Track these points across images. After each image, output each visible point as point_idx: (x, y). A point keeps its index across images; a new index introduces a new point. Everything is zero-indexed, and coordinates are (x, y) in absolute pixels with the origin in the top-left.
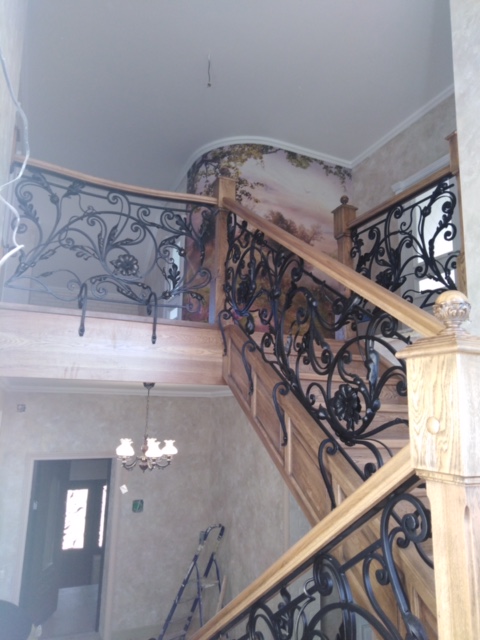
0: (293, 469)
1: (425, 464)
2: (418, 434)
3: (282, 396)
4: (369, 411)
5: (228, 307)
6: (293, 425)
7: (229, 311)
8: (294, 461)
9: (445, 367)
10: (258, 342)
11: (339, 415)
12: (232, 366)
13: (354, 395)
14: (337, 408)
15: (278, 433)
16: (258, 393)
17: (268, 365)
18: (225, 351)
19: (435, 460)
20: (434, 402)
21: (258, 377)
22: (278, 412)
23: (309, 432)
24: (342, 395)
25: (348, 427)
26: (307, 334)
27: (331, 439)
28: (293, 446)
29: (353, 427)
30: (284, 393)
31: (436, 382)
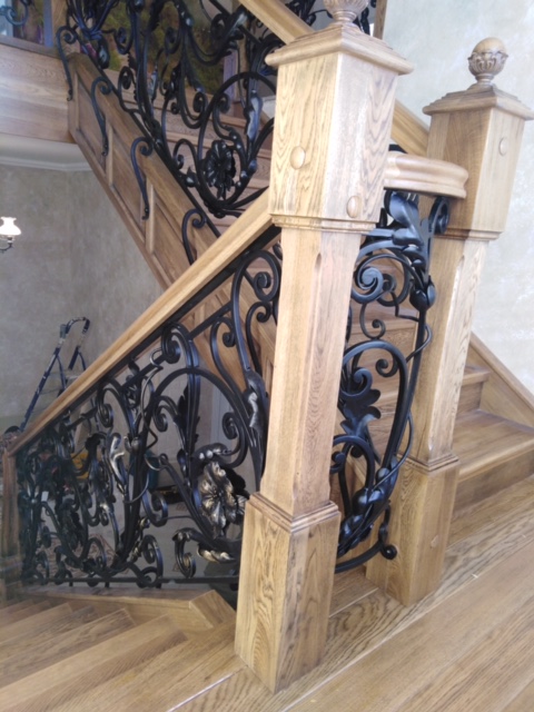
0: (156, 247)
1: (282, 207)
2: (280, 171)
3: (143, 156)
4: (243, 174)
5: (72, 23)
6: (157, 195)
7: (73, 30)
8: (157, 238)
9: (322, 75)
10: (115, 82)
11: (210, 180)
12: (81, 116)
13: (229, 154)
14: (207, 172)
15: (139, 205)
16: (114, 153)
17: (127, 114)
18: (71, 92)
19: (294, 202)
20: (303, 126)
21: (115, 131)
22: (139, 178)
23: (174, 201)
24: (215, 155)
25: (219, 196)
26: (177, 69)
27: (198, 209)
28: (156, 219)
29: (224, 196)
30: (146, 153)
31: (309, 97)
